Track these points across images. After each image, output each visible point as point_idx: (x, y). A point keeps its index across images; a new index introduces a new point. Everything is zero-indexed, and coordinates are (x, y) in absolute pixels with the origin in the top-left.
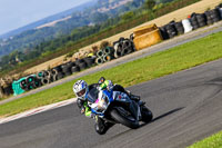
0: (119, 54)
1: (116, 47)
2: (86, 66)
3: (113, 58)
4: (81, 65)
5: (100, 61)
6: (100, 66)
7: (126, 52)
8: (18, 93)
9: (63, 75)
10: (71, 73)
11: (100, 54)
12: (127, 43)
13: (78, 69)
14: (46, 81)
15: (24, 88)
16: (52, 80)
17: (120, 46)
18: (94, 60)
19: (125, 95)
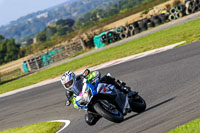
0: (190, 11)
1: (187, 5)
2: (160, 22)
3: (184, 14)
4: (155, 21)
5: (172, 18)
6: (173, 22)
7: (196, 9)
8: (99, 47)
9: (140, 30)
10: (146, 29)
11: (173, 11)
12: (197, 2)
13: (153, 25)
14: (123, 36)
15: (104, 42)
16: (129, 35)
17: (191, 4)
18: (167, 17)
19: (112, 88)
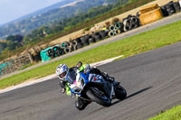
0: (127, 28)
1: (125, 23)
2: (101, 38)
3: (122, 31)
4: (96, 37)
5: (112, 34)
6: (112, 38)
7: (133, 27)
8: (45, 60)
9: (82, 45)
10: (88, 44)
11: (112, 28)
12: (134, 20)
13: (94, 41)
14: (68, 50)
15: (50, 56)
16: (72, 49)
17: (128, 22)
18: (107, 33)
19: (100, 77)
